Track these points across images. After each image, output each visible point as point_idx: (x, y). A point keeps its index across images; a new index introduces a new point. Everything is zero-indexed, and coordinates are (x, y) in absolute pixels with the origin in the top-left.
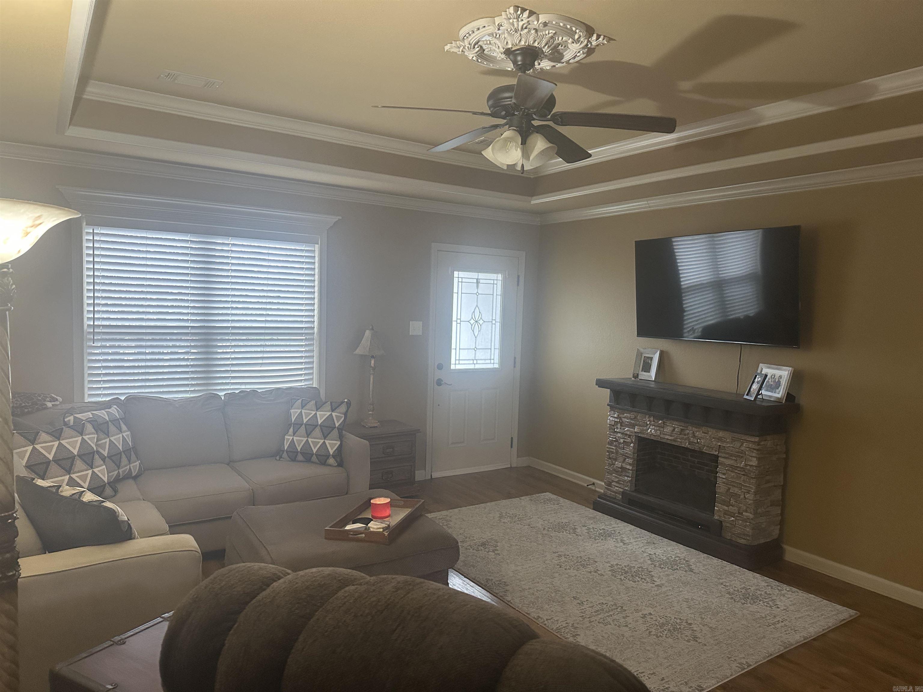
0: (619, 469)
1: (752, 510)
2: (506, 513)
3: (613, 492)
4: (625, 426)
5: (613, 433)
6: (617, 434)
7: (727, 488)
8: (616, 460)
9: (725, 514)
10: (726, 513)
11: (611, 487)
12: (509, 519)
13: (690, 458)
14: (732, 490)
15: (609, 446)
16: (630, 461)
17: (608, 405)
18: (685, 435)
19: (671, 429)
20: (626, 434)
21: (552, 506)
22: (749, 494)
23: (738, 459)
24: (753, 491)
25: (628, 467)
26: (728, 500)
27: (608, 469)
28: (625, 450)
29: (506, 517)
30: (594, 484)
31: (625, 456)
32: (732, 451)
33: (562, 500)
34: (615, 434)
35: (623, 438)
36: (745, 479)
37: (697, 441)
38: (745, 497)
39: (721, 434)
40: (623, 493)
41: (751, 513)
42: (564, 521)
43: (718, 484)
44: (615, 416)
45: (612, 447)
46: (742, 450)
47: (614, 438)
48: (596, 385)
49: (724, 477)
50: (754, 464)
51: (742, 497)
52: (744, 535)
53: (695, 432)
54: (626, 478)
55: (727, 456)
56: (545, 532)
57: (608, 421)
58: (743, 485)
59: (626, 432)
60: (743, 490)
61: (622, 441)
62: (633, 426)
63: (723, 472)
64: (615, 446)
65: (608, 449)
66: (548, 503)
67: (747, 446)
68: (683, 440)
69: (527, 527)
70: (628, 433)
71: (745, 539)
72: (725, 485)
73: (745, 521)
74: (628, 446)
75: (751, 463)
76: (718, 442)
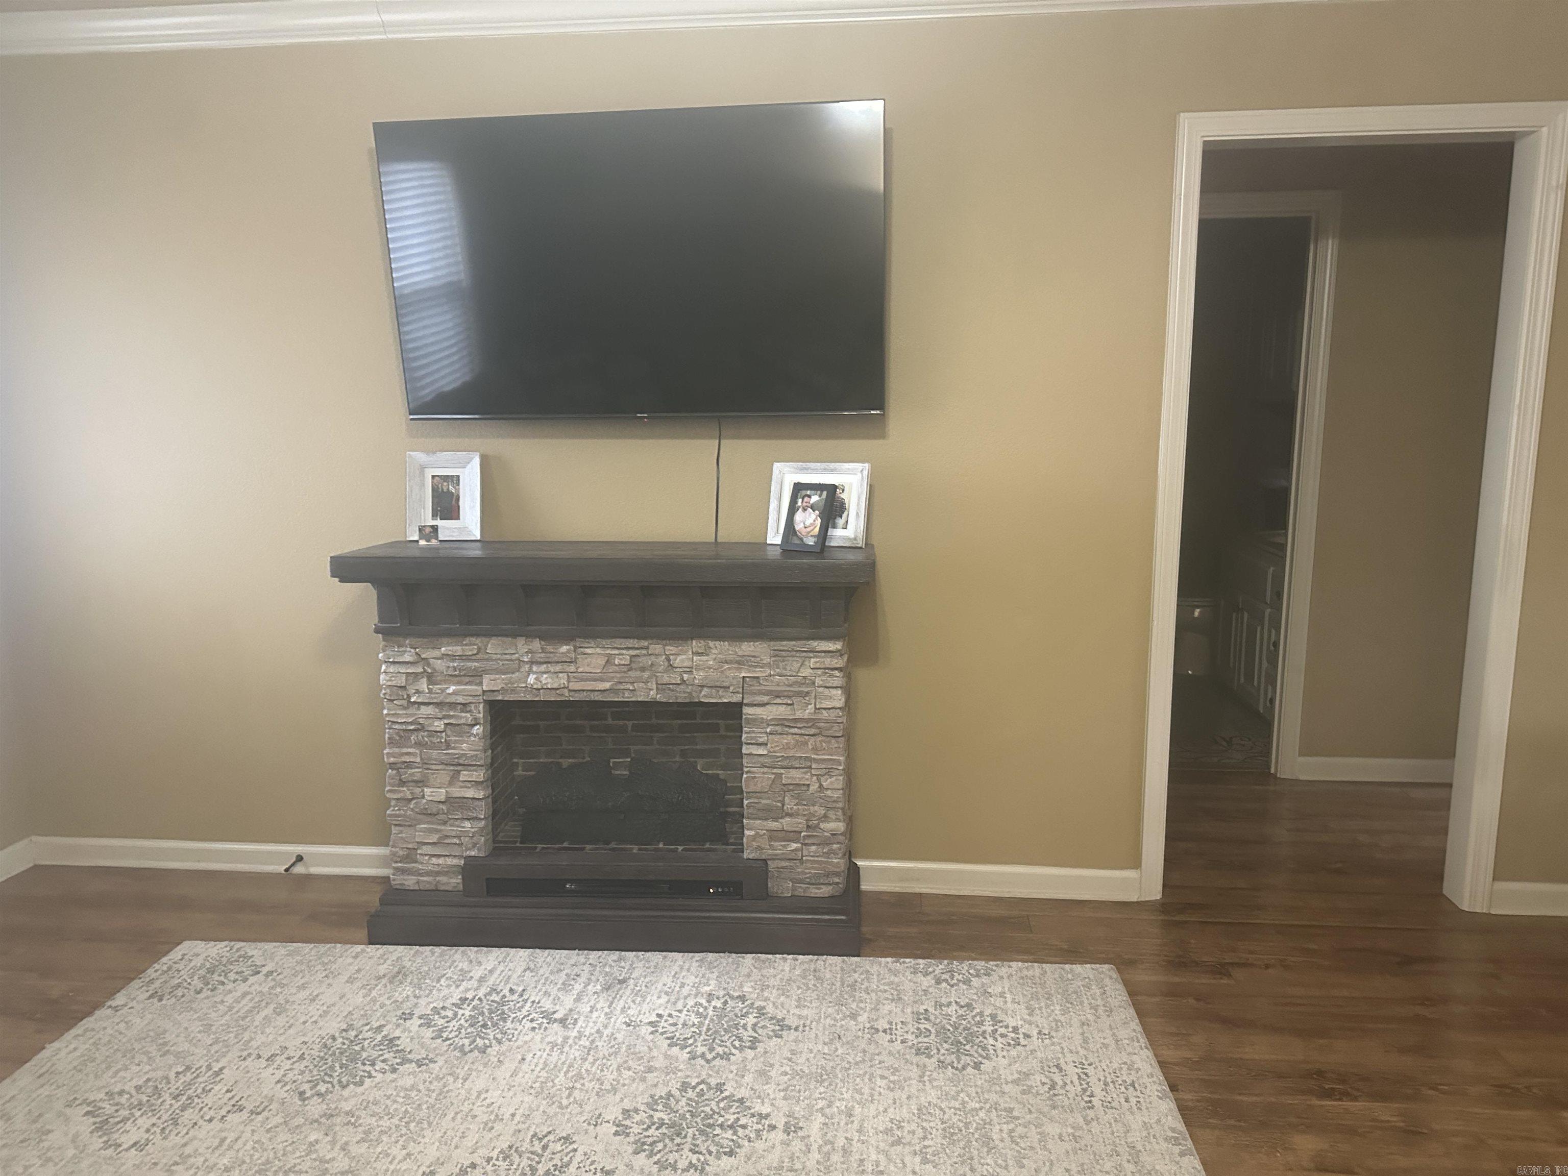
0: (441, 806)
1: (840, 813)
2: (110, 1094)
3: (428, 873)
4: (445, 682)
5: (405, 708)
6: (419, 709)
7: (773, 776)
8: (422, 782)
9: (771, 839)
10: (773, 835)
11: (416, 862)
12: (144, 1122)
13: (610, 721)
14: (788, 778)
15: (396, 750)
16: (479, 775)
17: (377, 631)
18: (643, 669)
19: (602, 661)
20: (453, 705)
21: (242, 987)
22: (831, 776)
23: (795, 700)
24: (841, 768)
25: (470, 793)
26: (779, 804)
27: (399, 816)
28: (454, 748)
29: (124, 1113)
30: (300, 858)
31: (458, 765)
32: (778, 685)
33: (255, 950)
34: (410, 711)
35: (444, 717)
36: (818, 744)
37: (682, 679)
38: (821, 786)
39: (747, 648)
40: (470, 869)
41: (837, 820)
42: (333, 1026)
43: (747, 772)
44: (407, 658)
45: (405, 750)
46: (805, 678)
47: (411, 723)
48: (333, 576)
49: (765, 752)
50: (838, 706)
51: (814, 787)
52: (827, 875)
53: (671, 657)
54: (467, 824)
55: (765, 699)
56: (315, 1108)
57: (382, 677)
58: (814, 759)
59: (452, 699)
60: (814, 772)
61: (439, 725)
62: (476, 676)
63: (761, 740)
64: (418, 744)
65: (392, 760)
66: (223, 983)
67: (818, 665)
68: (641, 685)
69: (234, 1118)
70: (460, 699)
71: (830, 884)
72: (766, 770)
73: (826, 842)
74: (460, 734)
75: (828, 704)
76: (739, 670)
